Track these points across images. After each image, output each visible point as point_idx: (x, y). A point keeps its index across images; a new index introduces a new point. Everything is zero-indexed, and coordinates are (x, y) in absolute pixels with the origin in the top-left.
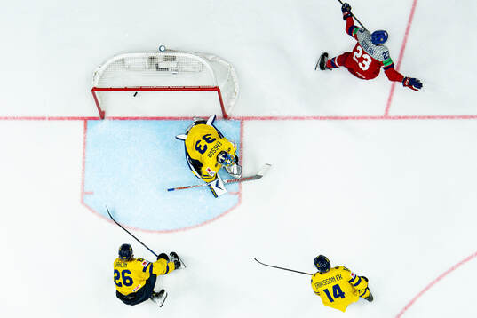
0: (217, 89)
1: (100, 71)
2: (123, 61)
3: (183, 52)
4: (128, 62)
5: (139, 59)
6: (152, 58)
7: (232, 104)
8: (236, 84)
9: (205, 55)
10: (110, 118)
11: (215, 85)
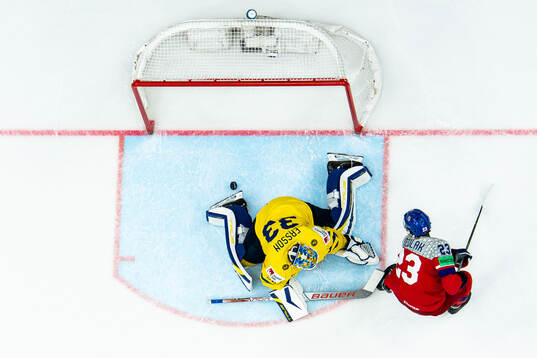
0: (344, 83)
1: (147, 52)
2: (184, 35)
3: (287, 20)
4: (192, 37)
5: (211, 33)
6: (234, 31)
7: (369, 107)
8: (377, 76)
9: (323, 26)
10: (162, 133)
11: (341, 77)
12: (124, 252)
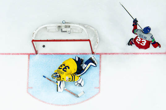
0: (89, 40)
1: (36, 32)
2: (46, 27)
3: (74, 24)
4: (48, 28)
5: (53, 27)
6: (59, 27)
7: (96, 47)
8: (98, 38)
9: (83, 25)
10: (40, 54)
11: (88, 39)
12: (30, 86)
